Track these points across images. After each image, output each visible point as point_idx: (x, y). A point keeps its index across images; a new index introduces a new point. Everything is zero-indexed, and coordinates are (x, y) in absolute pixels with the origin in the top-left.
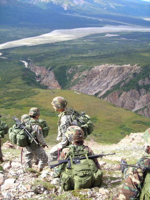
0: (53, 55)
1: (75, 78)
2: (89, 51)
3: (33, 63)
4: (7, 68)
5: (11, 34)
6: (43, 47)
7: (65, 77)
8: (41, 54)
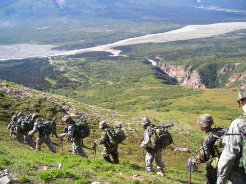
0: (190, 54)
1: (232, 81)
2: (240, 49)
3: (164, 61)
4: (130, 66)
5: (132, 29)
6: (175, 44)
7: (215, 79)
8: (173, 51)
